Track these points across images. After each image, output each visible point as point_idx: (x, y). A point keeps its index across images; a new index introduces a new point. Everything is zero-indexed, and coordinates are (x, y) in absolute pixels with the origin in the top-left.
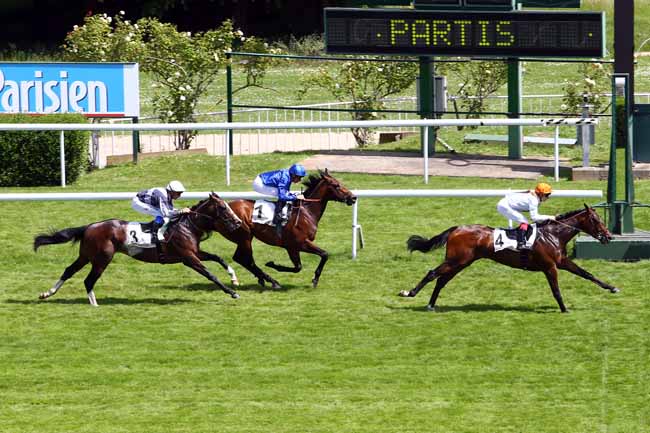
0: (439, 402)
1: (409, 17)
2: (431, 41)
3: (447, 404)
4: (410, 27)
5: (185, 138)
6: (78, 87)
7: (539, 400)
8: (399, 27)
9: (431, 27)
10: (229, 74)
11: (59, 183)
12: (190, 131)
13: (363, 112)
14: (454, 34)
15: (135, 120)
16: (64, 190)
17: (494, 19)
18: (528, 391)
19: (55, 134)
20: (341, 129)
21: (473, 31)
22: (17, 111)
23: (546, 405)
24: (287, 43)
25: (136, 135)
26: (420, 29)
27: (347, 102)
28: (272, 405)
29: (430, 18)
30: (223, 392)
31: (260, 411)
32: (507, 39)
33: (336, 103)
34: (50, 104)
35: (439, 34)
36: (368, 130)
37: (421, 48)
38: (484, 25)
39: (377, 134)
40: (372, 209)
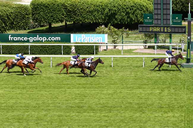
0: (158, 91)
1: (153, 27)
2: (157, 31)
3: (159, 92)
5: (115, 47)
8: (151, 28)
10: (122, 36)
11: (94, 54)
13: (145, 42)
14: (160, 30)
15: (107, 44)
17: (167, 27)
18: (173, 90)
19: (93, 46)
20: (141, 45)
21: (164, 30)
23: (176, 92)
24: (132, 31)
25: (107, 46)
26: (155, 29)
28: (130, 92)
29: (157, 27)
30: (121, 89)
31: (127, 93)
32: (169, 30)
33: (141, 41)
35: (158, 29)
36: (146, 46)
37: (155, 32)
38: (166, 28)
39: (147, 46)
40: (146, 59)
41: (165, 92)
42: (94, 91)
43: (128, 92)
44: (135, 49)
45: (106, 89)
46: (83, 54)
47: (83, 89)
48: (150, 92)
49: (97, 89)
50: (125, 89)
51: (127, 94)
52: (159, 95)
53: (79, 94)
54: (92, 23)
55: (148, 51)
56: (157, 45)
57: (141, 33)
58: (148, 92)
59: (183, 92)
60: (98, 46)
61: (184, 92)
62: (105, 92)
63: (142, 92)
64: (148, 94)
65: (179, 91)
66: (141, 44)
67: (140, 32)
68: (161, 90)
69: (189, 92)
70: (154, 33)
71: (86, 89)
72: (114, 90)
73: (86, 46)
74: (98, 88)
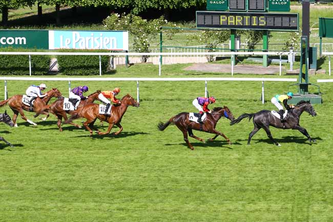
1: (227, 15)
2: (235, 23)
3: (238, 157)
4: (228, 18)
5: (145, 58)
7: (273, 155)
8: (223, 18)
9: (235, 18)
10: (161, 35)
11: (99, 74)
12: (147, 56)
13: (211, 49)
14: (243, 21)
15: (127, 52)
16: (100, 77)
17: (258, 15)
18: (268, 152)
19: (98, 56)
21: (251, 20)
22: (85, 48)
23: (275, 157)
24: (183, 24)
25: (127, 57)
26: (231, 19)
27: (204, 46)
28: (174, 156)
29: (235, 15)
30: (157, 151)
31: (170, 158)
33: (201, 46)
34: (96, 46)
35: (238, 20)
36: (212, 56)
37: (231, 26)
38: (254, 17)
39: (215, 58)
40: (213, 85)
41: (250, 157)
42: (97, 153)
43: (170, 156)
44: (189, 64)
45: (123, 151)
46: (76, 75)
47: (74, 151)
48: (218, 157)
49: (103, 149)
50: (164, 150)
51: (170, 160)
52: (237, 164)
53: (64, 162)
54: (96, 6)
55: (214, 68)
56: (236, 56)
57: (201, 28)
58: (213, 157)
59: (289, 158)
60: (108, 57)
61: (293, 157)
62: (121, 157)
63: (201, 157)
64: (213, 162)
65: (282, 155)
66: (201, 53)
67: (198, 26)
68: (243, 153)
69: (304, 157)
70: (228, 29)
71: (81, 150)
72: (141, 151)
73: (82, 56)
74: (107, 147)
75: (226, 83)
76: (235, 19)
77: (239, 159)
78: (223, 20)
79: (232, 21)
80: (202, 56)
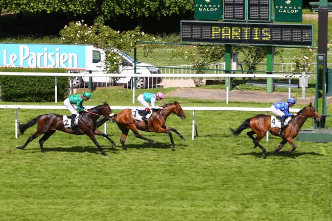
0: (233, 208)
1: (221, 26)
2: (231, 37)
3: (236, 209)
4: (221, 30)
6: (64, 56)
7: (281, 208)
8: (216, 30)
9: (231, 30)
10: (135, 51)
11: (54, 101)
12: (116, 78)
13: (201, 69)
14: (241, 34)
15: (91, 72)
16: (56, 104)
17: (261, 27)
18: (275, 203)
19: (53, 77)
21: (251, 34)
22: (35, 67)
23: (283, 210)
24: (162, 37)
25: (91, 79)
26: (226, 31)
27: (191, 65)
28: (153, 208)
29: (231, 26)
30: (130, 201)
31: (147, 210)
32: (267, 37)
33: (186, 66)
34: (51, 64)
35: (235, 34)
36: (201, 79)
37: (226, 40)
38: (256, 30)
39: (204, 81)
40: (202, 116)
41: (252, 210)
42: (53, 204)
43: (148, 208)
44: (170, 88)
45: (86, 201)
46: (24, 101)
47: (23, 201)
48: (211, 210)
49: (60, 198)
50: (140, 199)
51: (148, 213)
52: (234, 218)
53: (9, 215)
54: (49, 12)
55: (208, 94)
56: (232, 78)
57: (188, 43)
58: (205, 209)
59: (302, 212)
60: (66, 78)
61: (307, 210)
62: (84, 209)
63: (187, 209)
64: (204, 215)
65: (293, 208)
66: (186, 75)
67: (183, 39)
68: (243, 204)
69: (321, 211)
70: (223, 44)
71: (31, 200)
72: (110, 201)
73: (33, 77)
74: (65, 196)
75: (220, 114)
76: (231, 32)
77: (237, 212)
78: (215, 32)
79: (227, 33)
80: (188, 78)
